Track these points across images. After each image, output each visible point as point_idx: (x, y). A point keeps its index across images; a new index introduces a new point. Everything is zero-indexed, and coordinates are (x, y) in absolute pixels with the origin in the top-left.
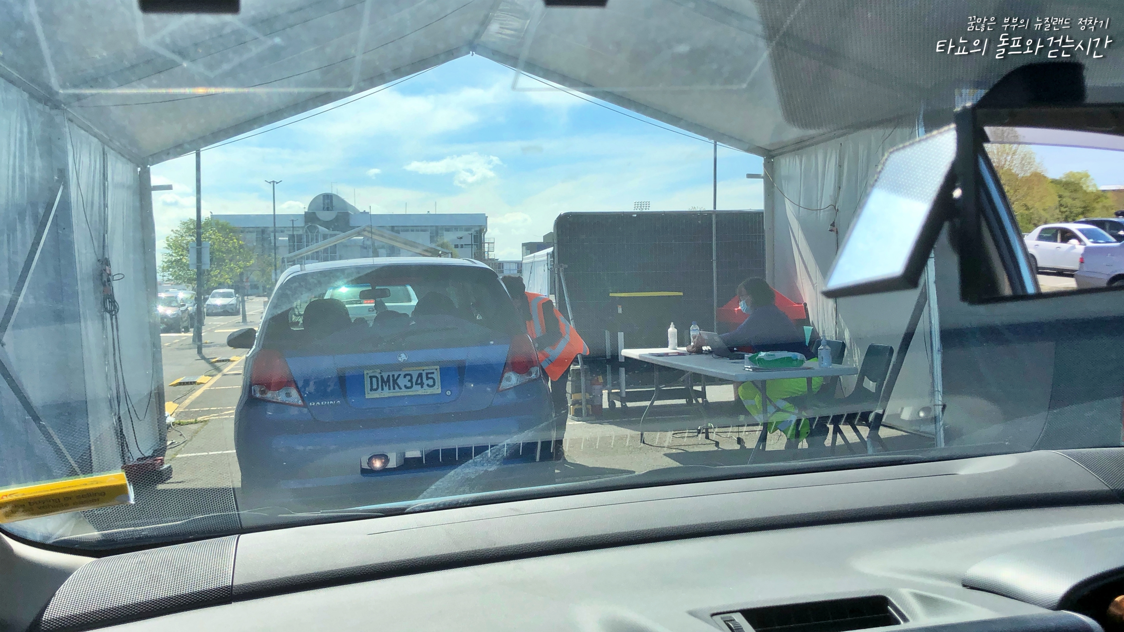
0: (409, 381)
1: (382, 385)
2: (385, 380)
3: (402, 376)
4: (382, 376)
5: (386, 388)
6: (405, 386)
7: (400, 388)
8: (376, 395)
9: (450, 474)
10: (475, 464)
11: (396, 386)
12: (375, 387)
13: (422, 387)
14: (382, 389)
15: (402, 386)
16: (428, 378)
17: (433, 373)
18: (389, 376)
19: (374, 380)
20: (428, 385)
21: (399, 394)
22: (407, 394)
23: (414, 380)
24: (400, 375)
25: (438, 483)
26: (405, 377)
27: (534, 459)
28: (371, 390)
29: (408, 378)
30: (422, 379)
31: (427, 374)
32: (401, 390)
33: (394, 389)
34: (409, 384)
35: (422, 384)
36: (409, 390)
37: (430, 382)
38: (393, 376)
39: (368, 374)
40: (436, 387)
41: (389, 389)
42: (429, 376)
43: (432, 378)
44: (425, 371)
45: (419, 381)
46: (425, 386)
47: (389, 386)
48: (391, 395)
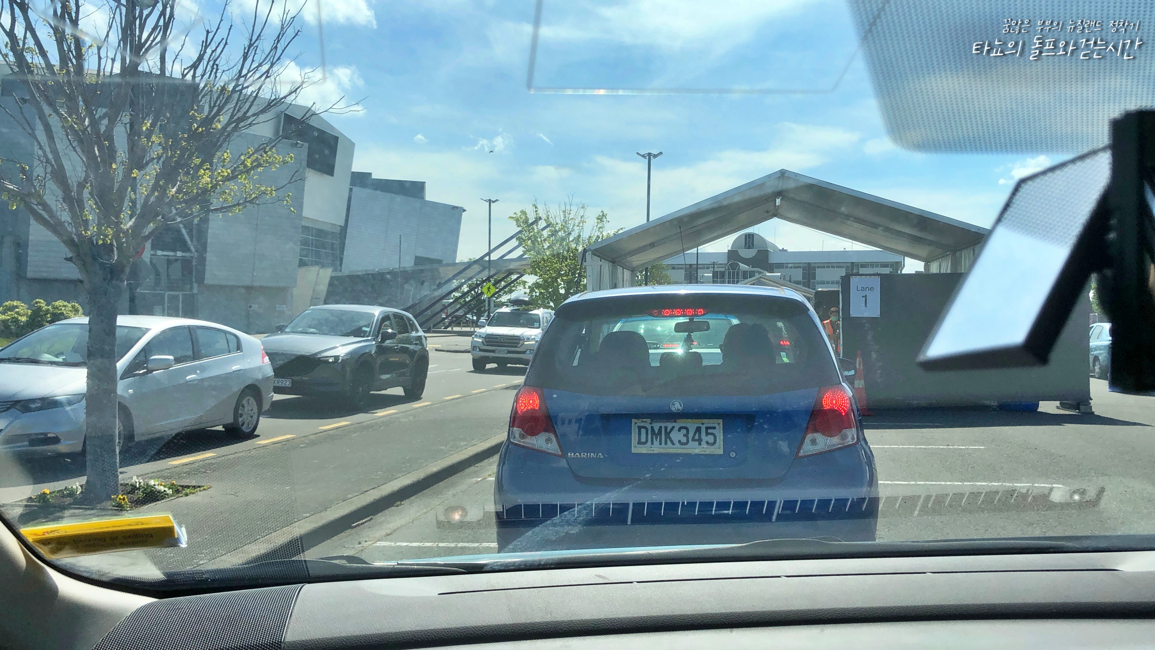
0: (684, 435)
1: (652, 441)
2: (656, 431)
3: (676, 428)
4: (652, 427)
5: (656, 443)
6: (679, 441)
7: (673, 444)
8: (643, 450)
9: (527, 534)
10: (554, 525)
11: (669, 442)
12: (643, 439)
13: (700, 444)
14: (652, 444)
15: (676, 442)
16: (707, 434)
17: (714, 428)
18: (661, 427)
19: (643, 431)
20: (707, 443)
21: (672, 451)
22: (680, 451)
23: (691, 435)
24: (673, 427)
25: (515, 543)
26: (679, 430)
27: (625, 522)
28: (638, 443)
29: (684, 431)
30: (700, 436)
31: (707, 428)
32: (675, 446)
33: (666, 443)
34: (684, 440)
35: (700, 441)
36: (684, 446)
37: (711, 439)
38: (666, 428)
39: (636, 423)
40: (716, 445)
41: (660, 444)
42: (710, 431)
43: (712, 434)
44: (705, 426)
45: (697, 437)
46: (703, 443)
47: (661, 439)
48: (662, 451)
